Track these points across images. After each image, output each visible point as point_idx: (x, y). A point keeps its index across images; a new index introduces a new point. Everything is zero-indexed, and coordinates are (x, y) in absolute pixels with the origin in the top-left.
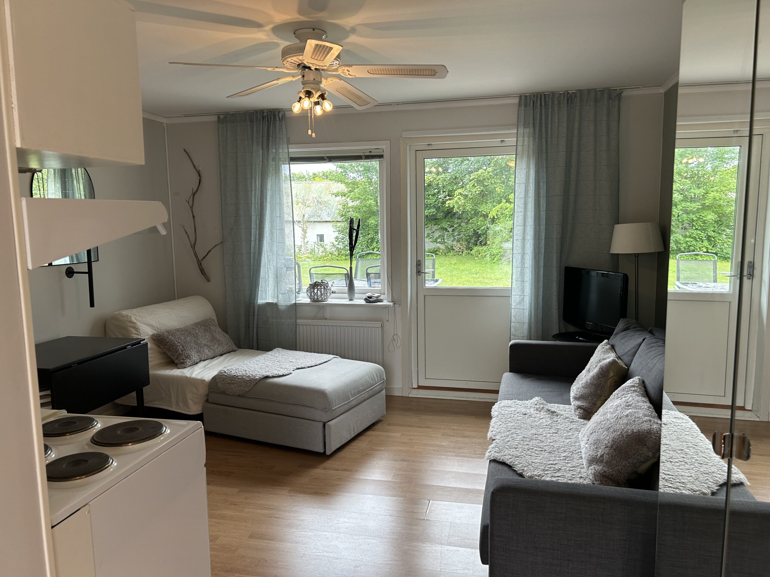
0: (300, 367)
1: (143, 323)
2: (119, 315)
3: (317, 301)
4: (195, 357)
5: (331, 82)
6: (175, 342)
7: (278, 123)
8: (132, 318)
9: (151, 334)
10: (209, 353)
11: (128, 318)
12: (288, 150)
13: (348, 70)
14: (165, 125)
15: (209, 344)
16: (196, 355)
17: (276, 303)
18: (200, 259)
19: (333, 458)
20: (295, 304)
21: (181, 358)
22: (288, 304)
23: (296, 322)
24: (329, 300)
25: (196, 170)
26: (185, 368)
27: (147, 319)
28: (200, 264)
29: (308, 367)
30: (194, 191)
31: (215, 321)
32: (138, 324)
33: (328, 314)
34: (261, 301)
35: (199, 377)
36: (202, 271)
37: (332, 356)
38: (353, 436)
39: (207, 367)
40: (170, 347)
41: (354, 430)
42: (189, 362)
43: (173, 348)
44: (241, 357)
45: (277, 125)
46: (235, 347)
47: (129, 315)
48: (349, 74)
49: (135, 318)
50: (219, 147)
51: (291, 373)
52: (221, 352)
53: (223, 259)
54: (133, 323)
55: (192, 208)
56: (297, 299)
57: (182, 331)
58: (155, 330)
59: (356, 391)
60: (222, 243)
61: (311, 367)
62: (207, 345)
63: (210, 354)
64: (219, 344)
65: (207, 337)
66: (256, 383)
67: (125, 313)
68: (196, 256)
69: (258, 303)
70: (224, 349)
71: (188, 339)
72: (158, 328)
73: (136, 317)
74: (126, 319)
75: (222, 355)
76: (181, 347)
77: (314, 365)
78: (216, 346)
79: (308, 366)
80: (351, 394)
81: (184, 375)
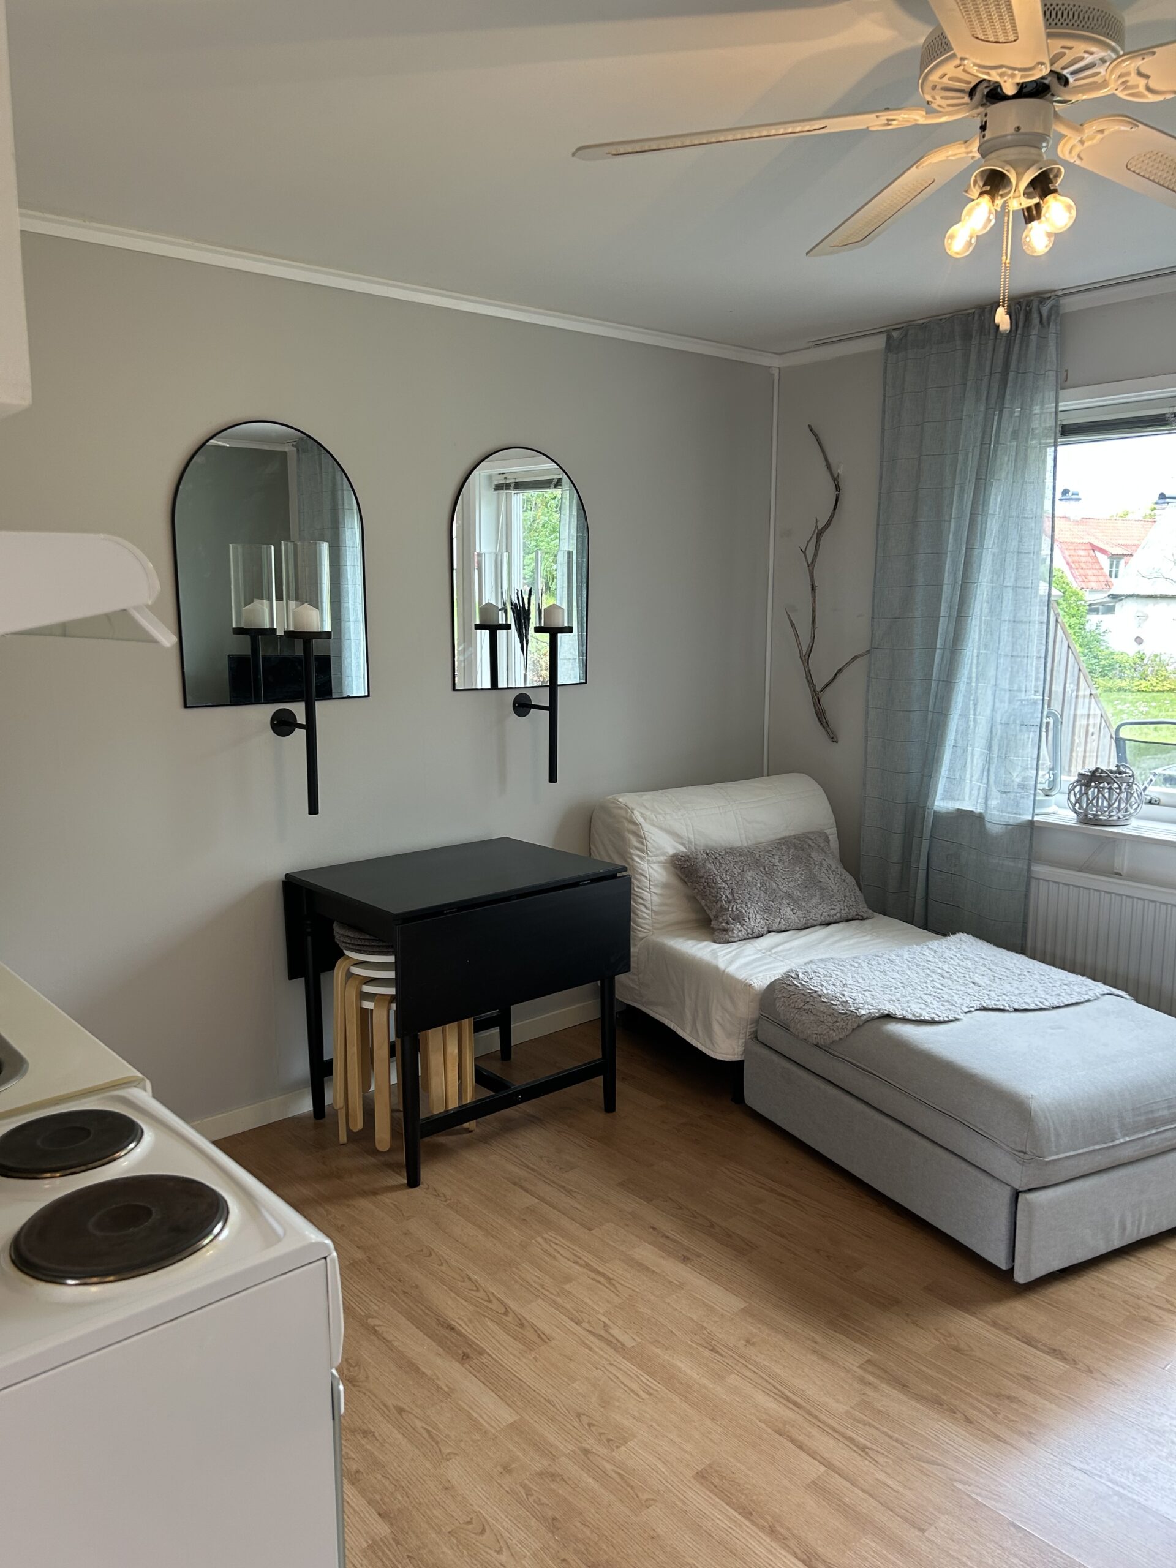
0: (992, 1004)
1: (657, 827)
2: (614, 802)
3: (1095, 822)
4: (756, 920)
5: (1099, 136)
6: (718, 879)
7: (1034, 332)
8: (635, 812)
9: (671, 852)
10: (792, 916)
11: (627, 812)
12: (1057, 406)
13: (1140, 74)
14: (776, 373)
15: (796, 893)
16: (758, 916)
17: (981, 814)
18: (818, 689)
19: (1035, 1297)
20: (1031, 822)
21: (725, 917)
22: (1012, 822)
23: (1029, 870)
24: (1134, 822)
25: (832, 474)
26: (729, 942)
27: (668, 817)
28: (817, 701)
29: (1016, 1010)
30: (820, 526)
31: (828, 841)
32: (646, 827)
33: (1124, 861)
34: (942, 803)
35: (741, 975)
36: (821, 716)
37: (1106, 989)
38: (1117, 1244)
39: (773, 951)
40: (704, 887)
41: (1123, 1228)
42: (738, 930)
43: (711, 892)
44: (867, 938)
45: (1033, 338)
46: (866, 909)
47: (630, 805)
48: (1148, 89)
49: (642, 815)
50: (884, 412)
51: (957, 1020)
52: (825, 917)
53: (868, 690)
54: (635, 824)
55: (811, 566)
56: (1037, 811)
57: (740, 855)
58: (683, 845)
59: (1143, 1118)
60: (868, 652)
61: (1026, 1010)
62: (789, 896)
63: (795, 919)
64: (822, 898)
65: (798, 876)
66: (859, 1026)
67: (623, 799)
68: (810, 681)
69: (936, 808)
70: (833, 912)
71: (749, 875)
72: (690, 842)
73: (644, 811)
74: (622, 813)
75: (828, 924)
76: (728, 892)
77: (1033, 1006)
78: (815, 901)
79: (1016, 1006)
80: (1123, 1126)
81: (714, 962)
